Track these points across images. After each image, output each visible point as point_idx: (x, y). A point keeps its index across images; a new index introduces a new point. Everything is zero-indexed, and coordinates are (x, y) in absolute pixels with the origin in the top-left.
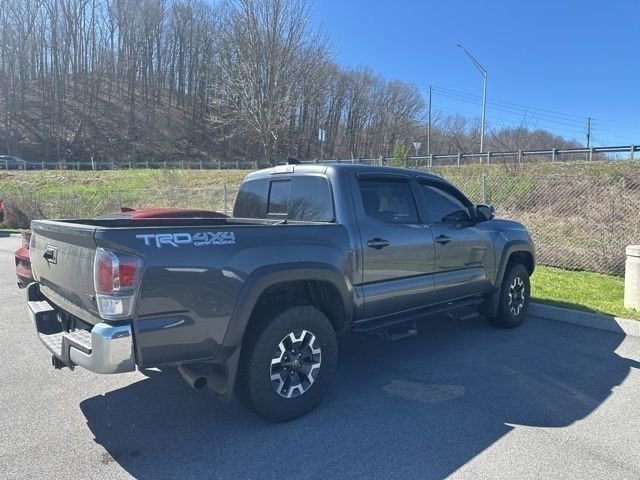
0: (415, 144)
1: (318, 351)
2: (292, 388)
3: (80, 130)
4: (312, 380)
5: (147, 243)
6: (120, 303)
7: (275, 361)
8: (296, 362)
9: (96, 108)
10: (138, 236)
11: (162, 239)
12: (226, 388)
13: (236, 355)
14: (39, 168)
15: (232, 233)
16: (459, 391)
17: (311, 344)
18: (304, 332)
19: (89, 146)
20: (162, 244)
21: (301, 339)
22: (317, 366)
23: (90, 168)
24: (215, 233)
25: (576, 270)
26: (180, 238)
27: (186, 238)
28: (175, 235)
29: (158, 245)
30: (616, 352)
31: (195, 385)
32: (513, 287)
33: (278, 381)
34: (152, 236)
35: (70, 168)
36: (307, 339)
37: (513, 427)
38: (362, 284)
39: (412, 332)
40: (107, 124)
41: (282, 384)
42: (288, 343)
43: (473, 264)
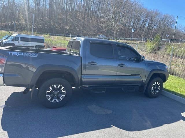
1: (65, 91)
2: (54, 100)
3: (71, 26)
5: (9, 54)
6: (0, 68)
7: (48, 91)
8: (56, 93)
9: (75, 21)
10: (7, 52)
11: (15, 53)
14: (58, 36)
15: (37, 54)
16: (109, 112)
17: (62, 89)
18: (60, 85)
19: (72, 31)
20: (14, 55)
21: (58, 87)
22: (64, 95)
24: (31, 54)
26: (19, 54)
27: (22, 54)
28: (18, 53)
29: (12, 55)
30: (182, 113)
32: (154, 85)
34: (11, 52)
36: (61, 87)
37: (112, 127)
38: (85, 75)
39: (103, 92)
40: (77, 25)
41: (50, 98)
42: (53, 87)
43: (135, 74)
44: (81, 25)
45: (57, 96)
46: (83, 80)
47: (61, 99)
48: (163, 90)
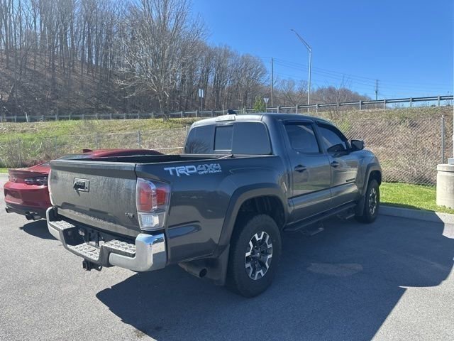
0: (265, 99)
1: (271, 246)
2: (257, 273)
4: (268, 267)
5: (171, 173)
6: (157, 217)
7: (248, 254)
10: (165, 169)
11: (181, 170)
12: (220, 275)
13: (227, 251)
15: (218, 165)
16: (359, 267)
17: (267, 241)
18: (263, 233)
19: (20, 104)
20: (180, 174)
21: (261, 238)
22: (270, 256)
23: (24, 120)
24: (210, 165)
25: (393, 182)
27: (193, 169)
28: (187, 167)
29: (178, 175)
31: (200, 276)
32: (371, 195)
33: (249, 268)
34: (173, 168)
35: (9, 120)
36: (265, 237)
37: (406, 289)
39: (321, 229)
41: (252, 270)
42: (254, 241)
43: (351, 180)
44: (45, 87)
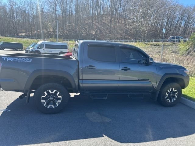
1: (61, 97)
2: (49, 106)
3: (97, 31)
5: (4, 59)
7: (43, 97)
8: (51, 98)
9: (101, 25)
10: (2, 58)
11: (10, 59)
15: (31, 59)
17: (58, 95)
18: (55, 90)
21: (54, 92)
22: (60, 101)
24: (25, 59)
26: (14, 59)
27: (16, 59)
29: (7, 60)
32: (169, 91)
33: (44, 102)
36: (56, 92)
37: (103, 137)
38: (83, 80)
39: (104, 98)
40: (104, 29)
41: (46, 103)
42: (48, 92)
43: (144, 79)
44: (107, 29)
45: (54, 102)
46: (81, 85)
47: (58, 105)
48: (182, 97)
